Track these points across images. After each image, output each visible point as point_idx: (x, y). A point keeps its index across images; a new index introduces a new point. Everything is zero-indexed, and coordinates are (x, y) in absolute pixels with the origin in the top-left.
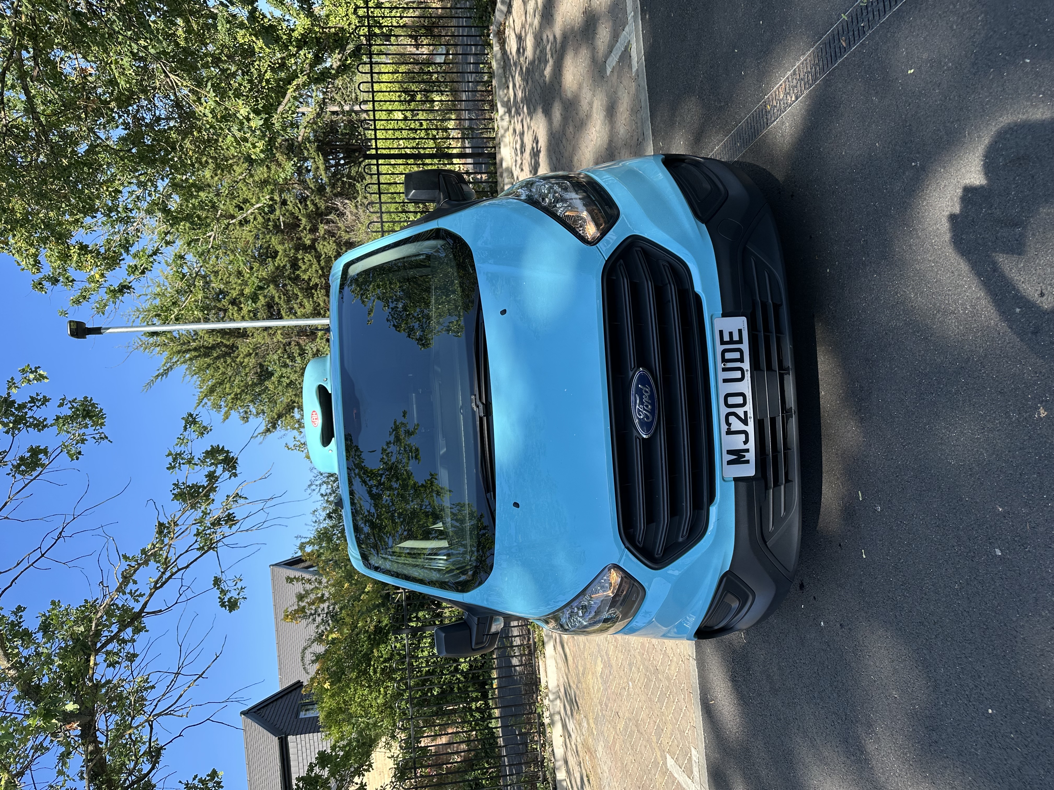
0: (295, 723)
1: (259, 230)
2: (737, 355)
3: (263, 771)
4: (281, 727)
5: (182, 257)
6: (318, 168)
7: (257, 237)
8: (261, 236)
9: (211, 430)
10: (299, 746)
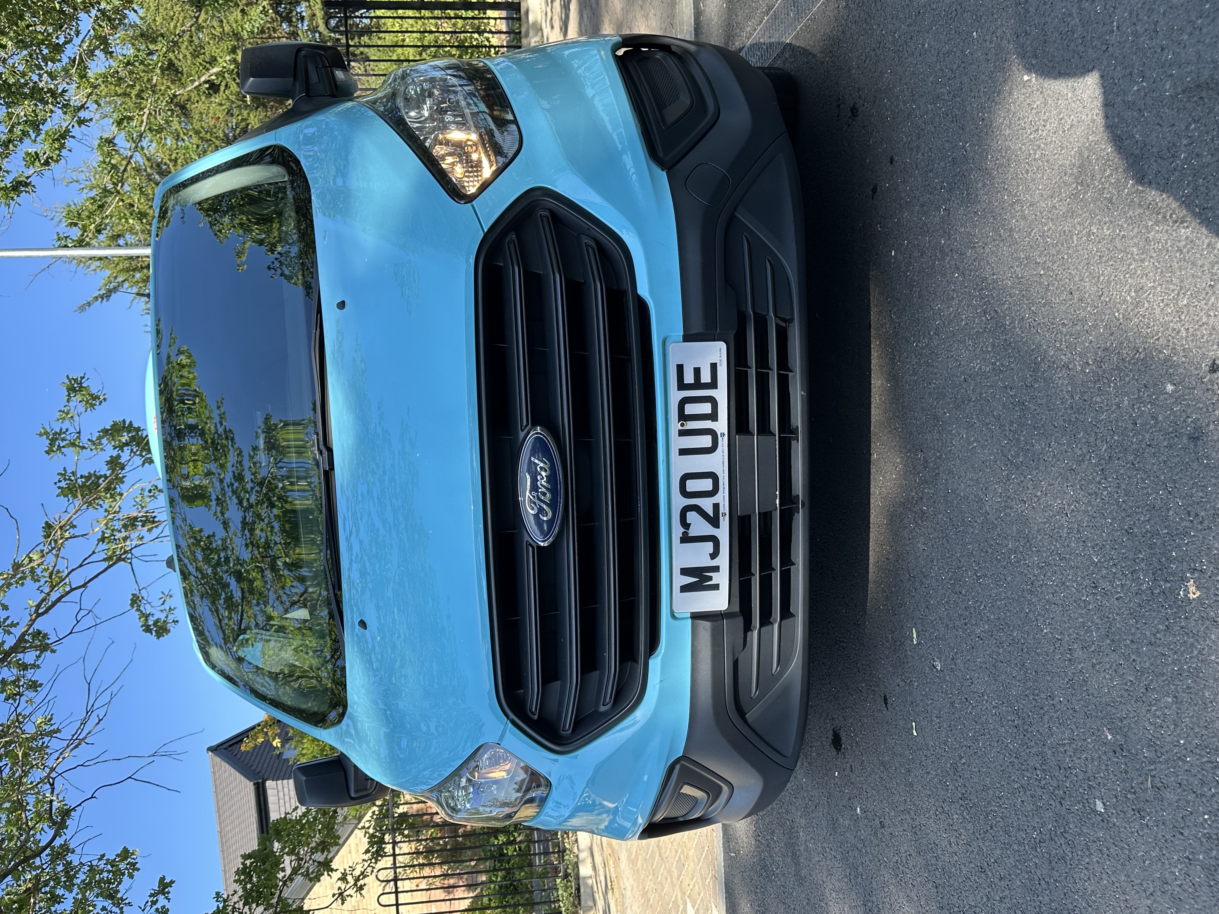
0: (276, 765)
1: (233, 102)
2: (706, 408)
3: (237, 822)
4: (259, 769)
5: (110, 142)
6: (314, 15)
7: (229, 113)
8: (236, 111)
9: (105, 399)
10: (281, 794)
